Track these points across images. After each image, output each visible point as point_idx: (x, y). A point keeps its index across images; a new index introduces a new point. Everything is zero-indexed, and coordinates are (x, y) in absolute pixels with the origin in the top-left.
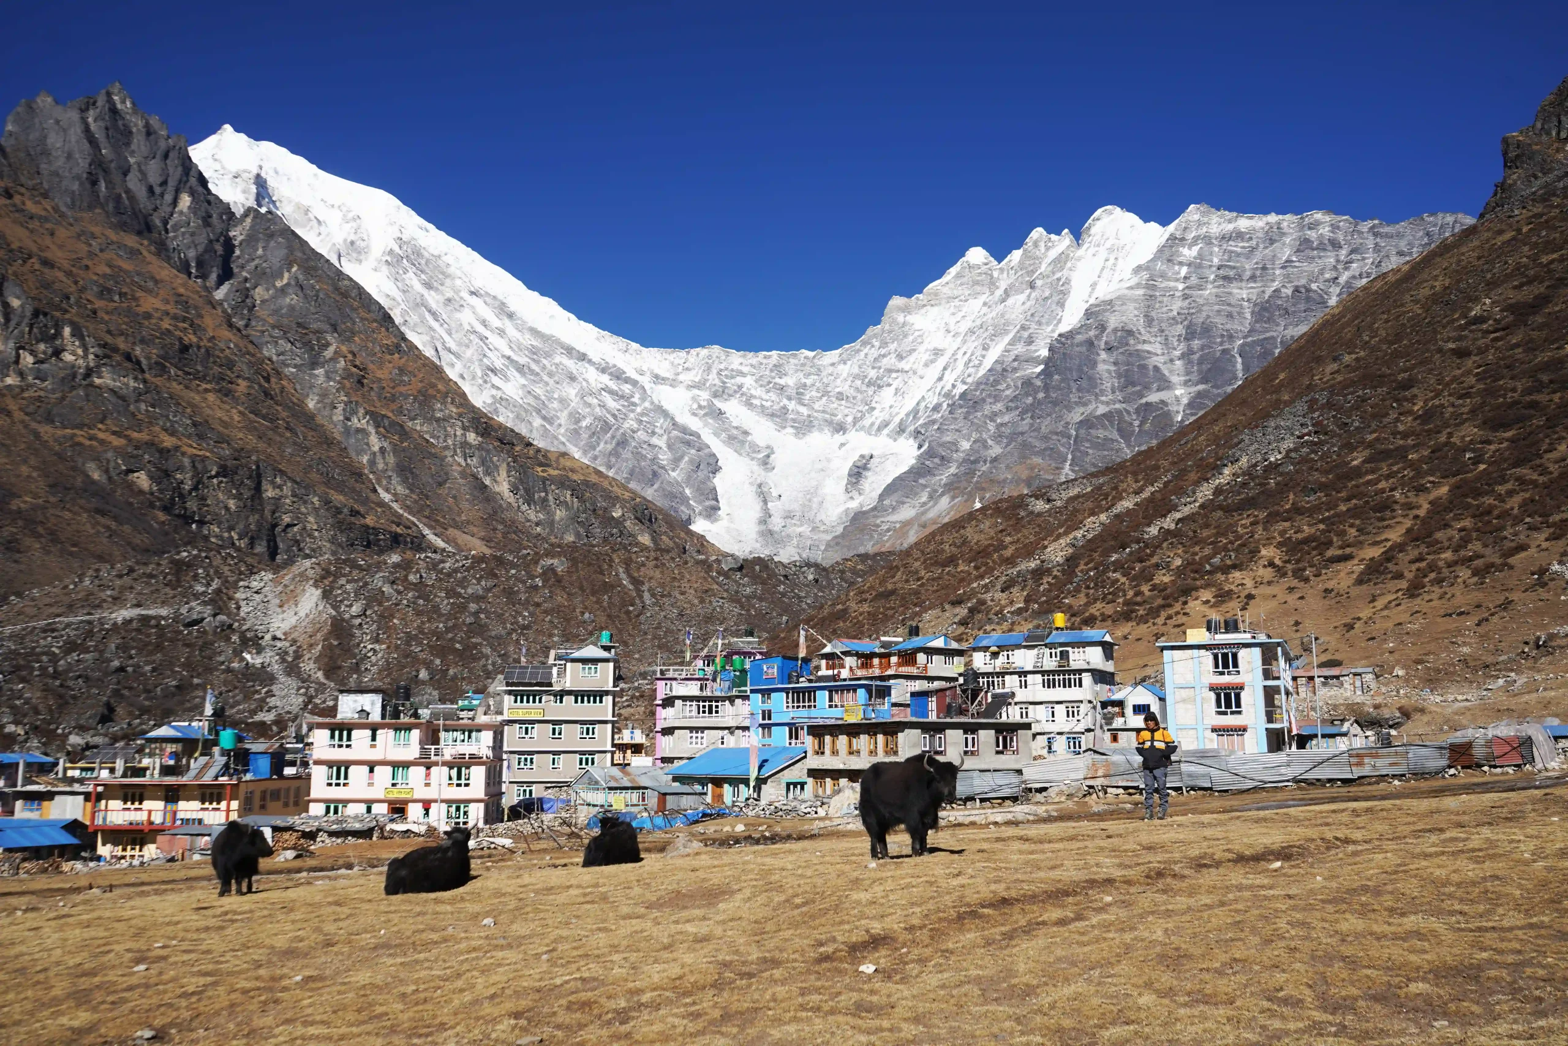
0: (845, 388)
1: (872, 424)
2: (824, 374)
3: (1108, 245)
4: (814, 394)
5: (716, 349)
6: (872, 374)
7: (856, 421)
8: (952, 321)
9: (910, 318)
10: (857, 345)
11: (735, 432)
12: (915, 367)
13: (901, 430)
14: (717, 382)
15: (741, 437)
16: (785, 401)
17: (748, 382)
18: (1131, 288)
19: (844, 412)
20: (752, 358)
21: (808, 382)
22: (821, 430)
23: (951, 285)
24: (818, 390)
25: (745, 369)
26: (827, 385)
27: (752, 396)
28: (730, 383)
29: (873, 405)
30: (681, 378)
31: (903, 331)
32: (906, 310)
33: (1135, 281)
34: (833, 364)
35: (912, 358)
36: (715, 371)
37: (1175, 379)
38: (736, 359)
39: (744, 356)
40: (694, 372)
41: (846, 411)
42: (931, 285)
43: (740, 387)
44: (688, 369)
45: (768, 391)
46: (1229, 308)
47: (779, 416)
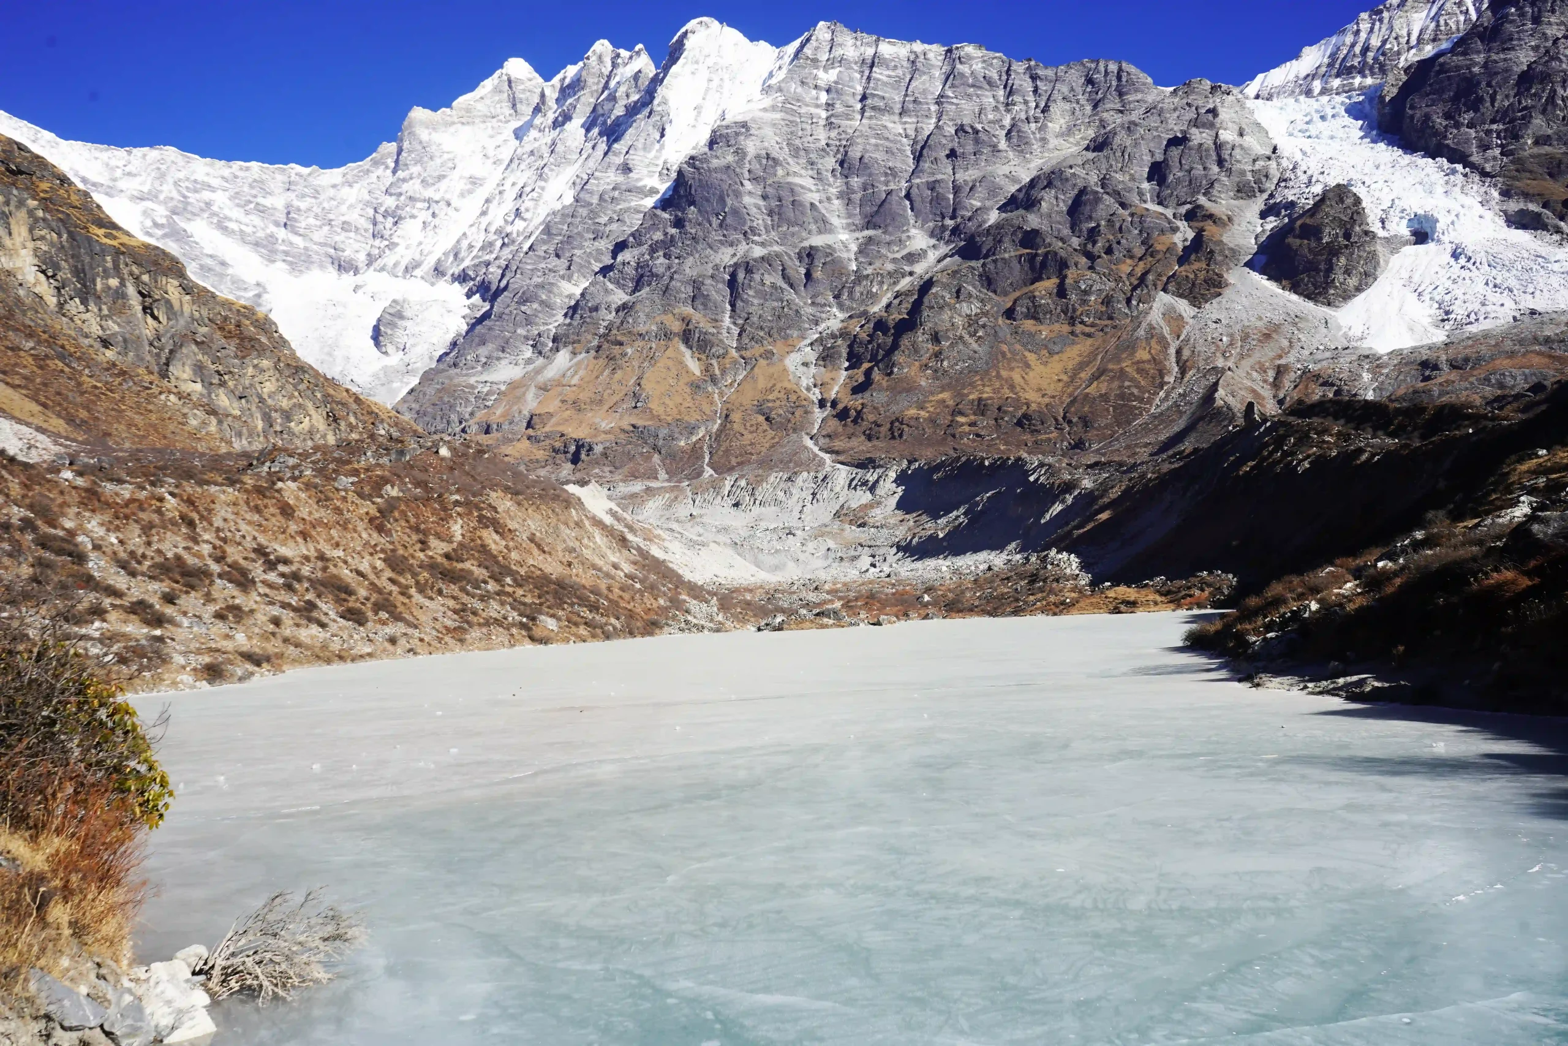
0: (354, 217)
1: (396, 265)
2: (322, 197)
3: (710, 62)
4: (312, 221)
5: (171, 153)
6: (390, 202)
7: (371, 260)
8: (490, 145)
9: (437, 137)
10: (366, 163)
11: (209, 262)
12: (448, 196)
13: (438, 271)
14: (175, 194)
15: (218, 268)
16: (272, 228)
17: (220, 200)
18: (765, 110)
19: (355, 248)
20: (221, 168)
21: (303, 205)
22: (322, 267)
23: (488, 102)
24: (316, 217)
25: (215, 182)
26: (330, 211)
27: (226, 218)
28: (193, 198)
29: (395, 239)
30: (122, 184)
31: (425, 153)
32: (433, 127)
33: (768, 102)
34: (334, 186)
35: (443, 185)
36: (170, 181)
37: (835, 221)
38: (201, 168)
39: (212, 165)
40: (138, 179)
41: (356, 246)
42: (461, 99)
43: (208, 204)
44: (129, 174)
45: (247, 213)
46: (887, 144)
47: (266, 247)
